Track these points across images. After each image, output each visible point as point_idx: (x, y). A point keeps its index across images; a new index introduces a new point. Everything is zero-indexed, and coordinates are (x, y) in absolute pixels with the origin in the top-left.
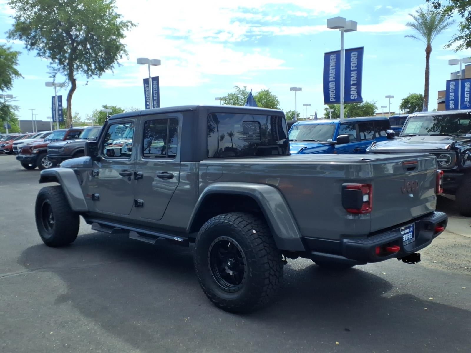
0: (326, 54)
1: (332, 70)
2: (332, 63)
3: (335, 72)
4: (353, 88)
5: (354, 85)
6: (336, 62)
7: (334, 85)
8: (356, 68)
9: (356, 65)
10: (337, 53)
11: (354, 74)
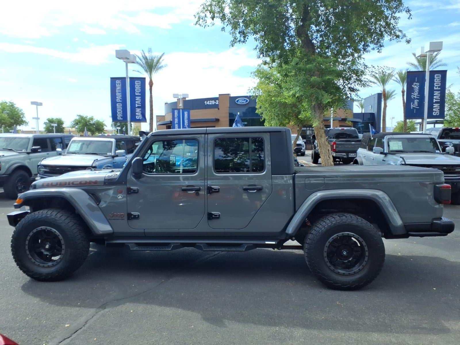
0: (112, 78)
1: (118, 93)
2: (119, 87)
3: (121, 95)
4: (138, 110)
5: (138, 107)
6: (122, 86)
7: (121, 106)
8: (140, 94)
9: (140, 91)
10: (123, 80)
11: (138, 98)
